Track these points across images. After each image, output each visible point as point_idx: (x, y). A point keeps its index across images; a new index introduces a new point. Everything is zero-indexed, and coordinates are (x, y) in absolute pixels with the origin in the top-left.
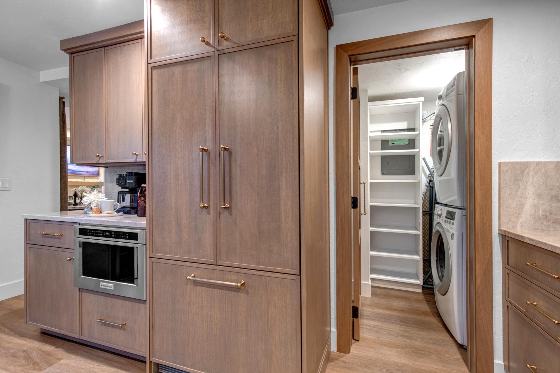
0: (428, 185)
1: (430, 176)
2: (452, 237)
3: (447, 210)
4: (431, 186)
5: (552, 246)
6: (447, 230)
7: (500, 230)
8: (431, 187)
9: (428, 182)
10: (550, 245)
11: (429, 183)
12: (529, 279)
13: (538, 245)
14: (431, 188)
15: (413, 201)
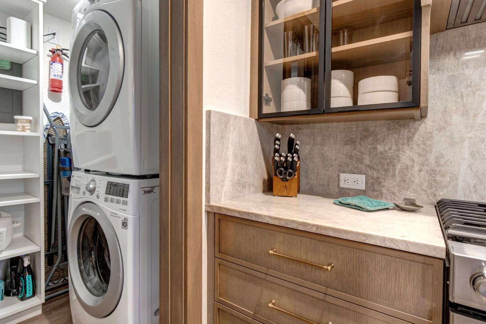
0: (45, 141)
1: (49, 127)
2: (125, 225)
3: (108, 182)
4: (51, 142)
5: (318, 227)
6: (112, 214)
7: (208, 206)
8: (51, 144)
9: (46, 136)
10: (314, 225)
11: (47, 139)
12: (264, 269)
13: (290, 226)
14: (51, 146)
15: (20, 167)
